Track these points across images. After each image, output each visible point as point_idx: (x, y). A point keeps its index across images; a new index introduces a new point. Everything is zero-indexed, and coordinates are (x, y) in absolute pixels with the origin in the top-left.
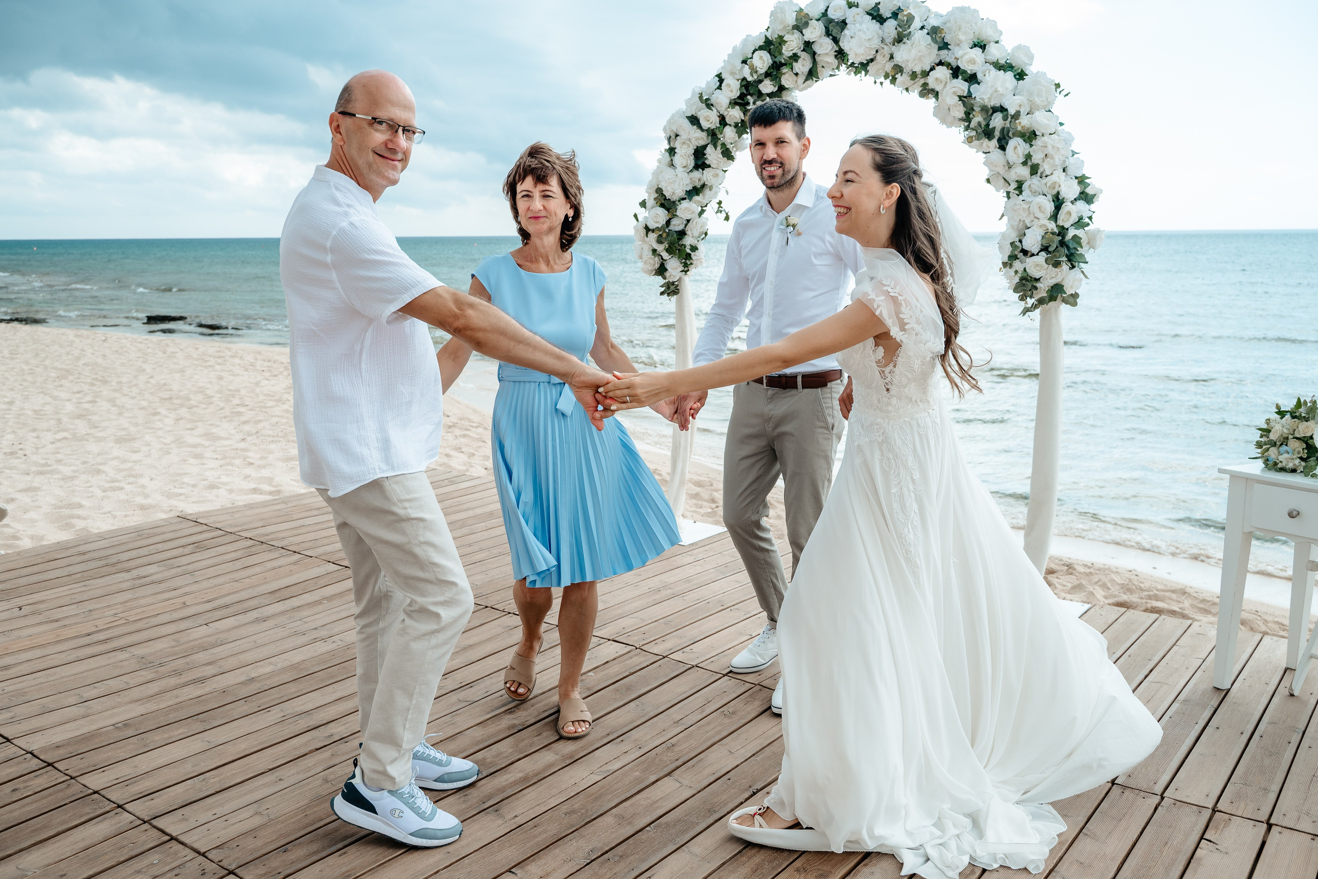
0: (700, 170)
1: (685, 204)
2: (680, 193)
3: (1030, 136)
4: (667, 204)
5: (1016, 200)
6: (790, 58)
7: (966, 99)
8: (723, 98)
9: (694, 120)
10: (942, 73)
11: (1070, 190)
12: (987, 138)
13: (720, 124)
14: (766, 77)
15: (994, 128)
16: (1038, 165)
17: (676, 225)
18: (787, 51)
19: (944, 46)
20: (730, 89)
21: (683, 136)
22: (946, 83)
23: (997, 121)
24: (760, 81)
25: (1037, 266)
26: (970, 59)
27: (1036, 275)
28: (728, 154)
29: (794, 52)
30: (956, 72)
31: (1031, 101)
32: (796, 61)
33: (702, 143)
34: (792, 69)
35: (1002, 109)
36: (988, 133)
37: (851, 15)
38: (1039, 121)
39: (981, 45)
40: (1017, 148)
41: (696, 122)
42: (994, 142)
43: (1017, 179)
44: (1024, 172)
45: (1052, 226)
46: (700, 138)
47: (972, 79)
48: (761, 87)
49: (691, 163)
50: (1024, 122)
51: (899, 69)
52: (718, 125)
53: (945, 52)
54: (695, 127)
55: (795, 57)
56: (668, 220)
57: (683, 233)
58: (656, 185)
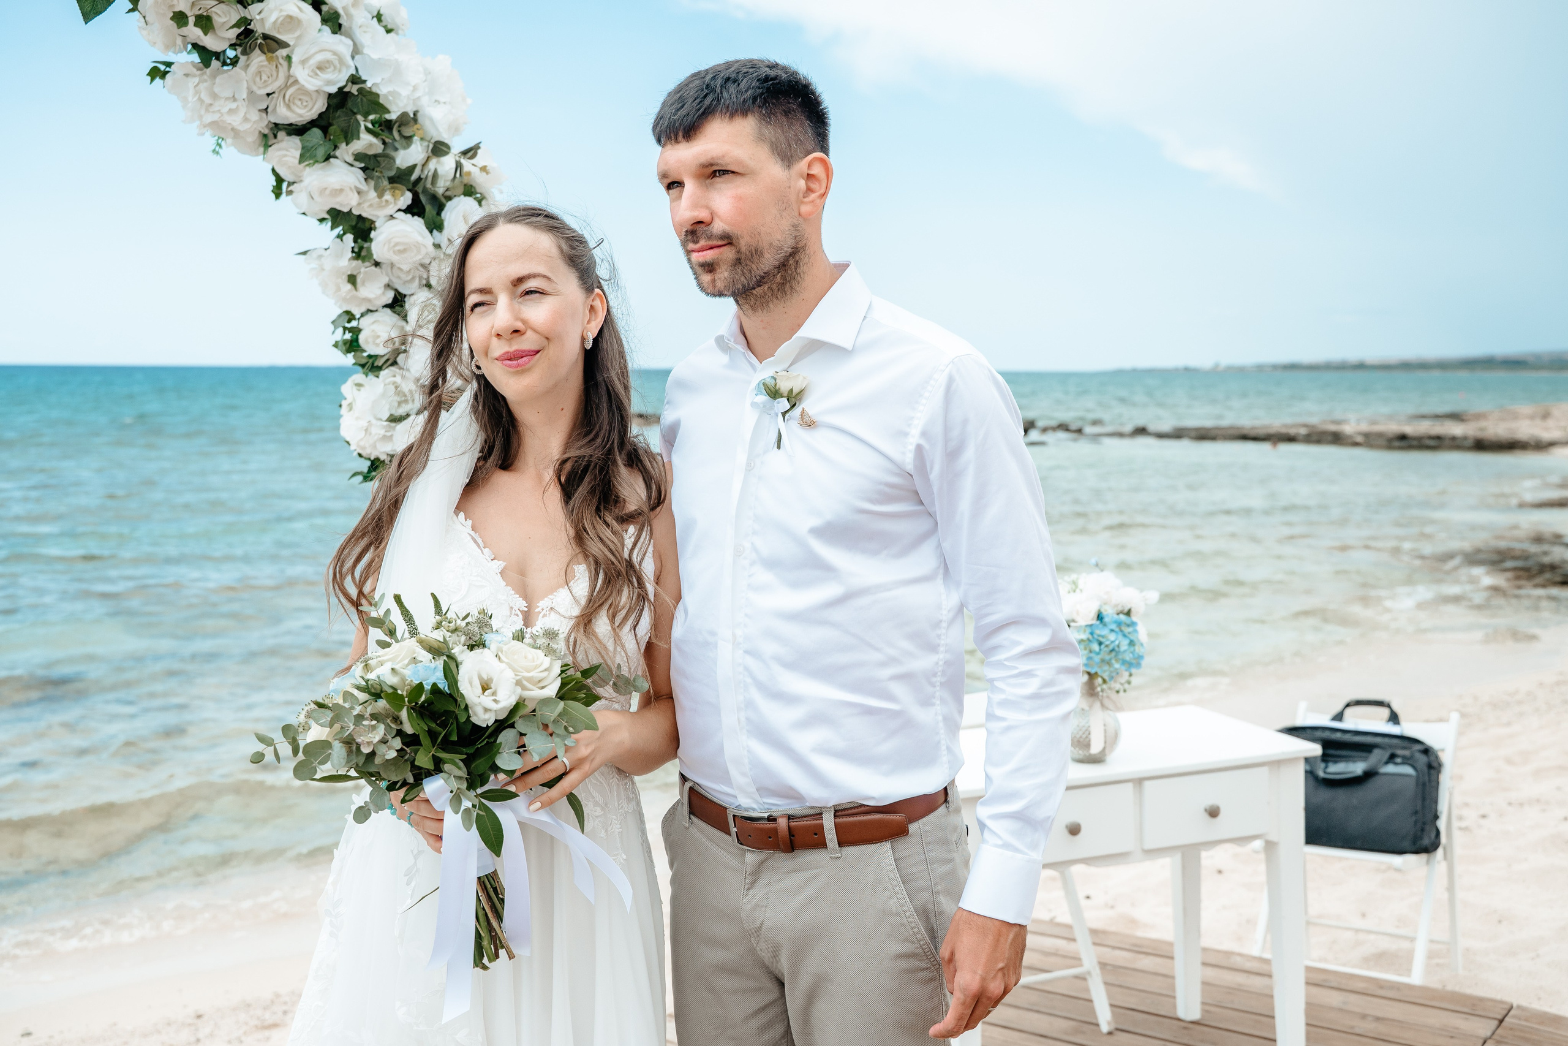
15: (412, 169)
22: (303, 34)
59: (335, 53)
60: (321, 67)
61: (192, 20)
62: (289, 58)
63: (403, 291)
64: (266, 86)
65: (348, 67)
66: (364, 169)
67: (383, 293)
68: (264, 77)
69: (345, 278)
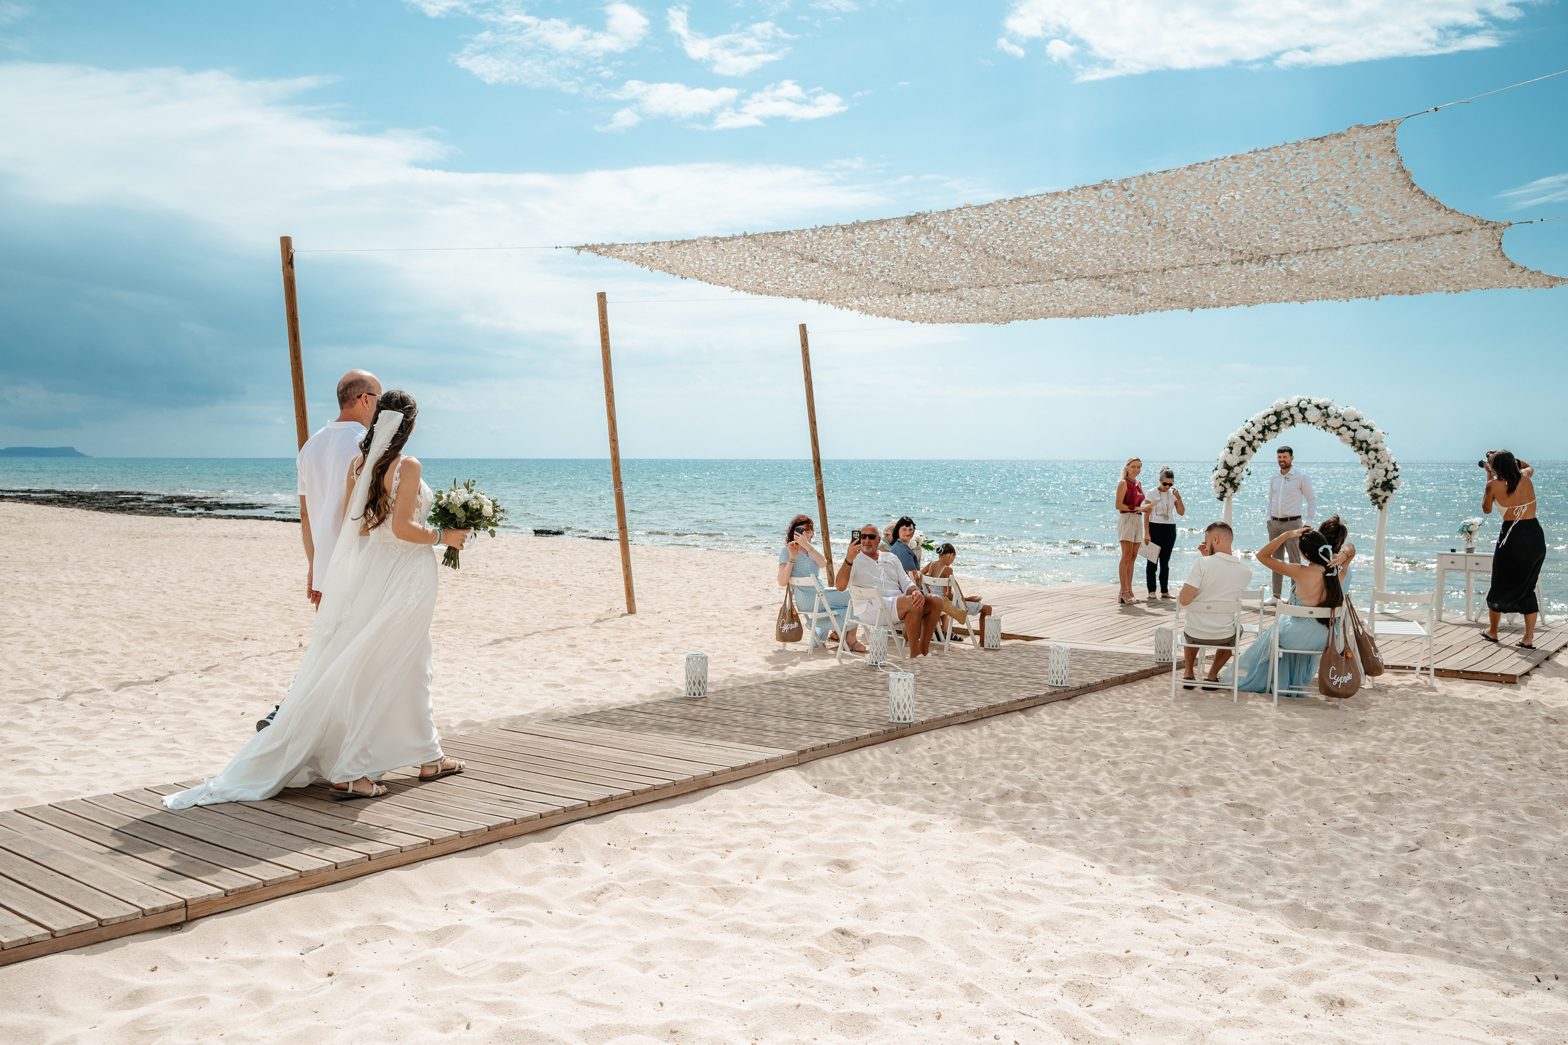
0: (1243, 455)
1: (1237, 468)
2: (1234, 464)
3: (1376, 450)
4: (1229, 468)
5: (1372, 471)
6: (1284, 419)
7: (1353, 438)
8: (1255, 430)
9: (1242, 438)
10: (1344, 429)
11: (1391, 468)
13: (1252, 439)
15: (1364, 447)
16: (1379, 459)
17: (1232, 475)
18: (1283, 417)
19: (1344, 420)
20: (1257, 428)
21: (1237, 443)
22: (1345, 432)
23: (1364, 445)
25: (1378, 491)
26: (1354, 425)
27: (1381, 494)
28: (1254, 450)
30: (1349, 429)
31: (1373, 439)
33: (1244, 446)
35: (1366, 441)
36: (1361, 449)
37: (1308, 406)
38: (1379, 446)
39: (1358, 420)
40: (1372, 454)
42: (1364, 452)
43: (1373, 464)
44: (1375, 461)
45: (1385, 479)
46: (1244, 444)
47: (1355, 431)
49: (1240, 453)
50: (1373, 446)
51: (1327, 425)
53: (1344, 422)
54: (1243, 440)
55: (1286, 419)
56: (1229, 474)
57: (1234, 478)
58: (1223, 460)
67: (1364, 465)
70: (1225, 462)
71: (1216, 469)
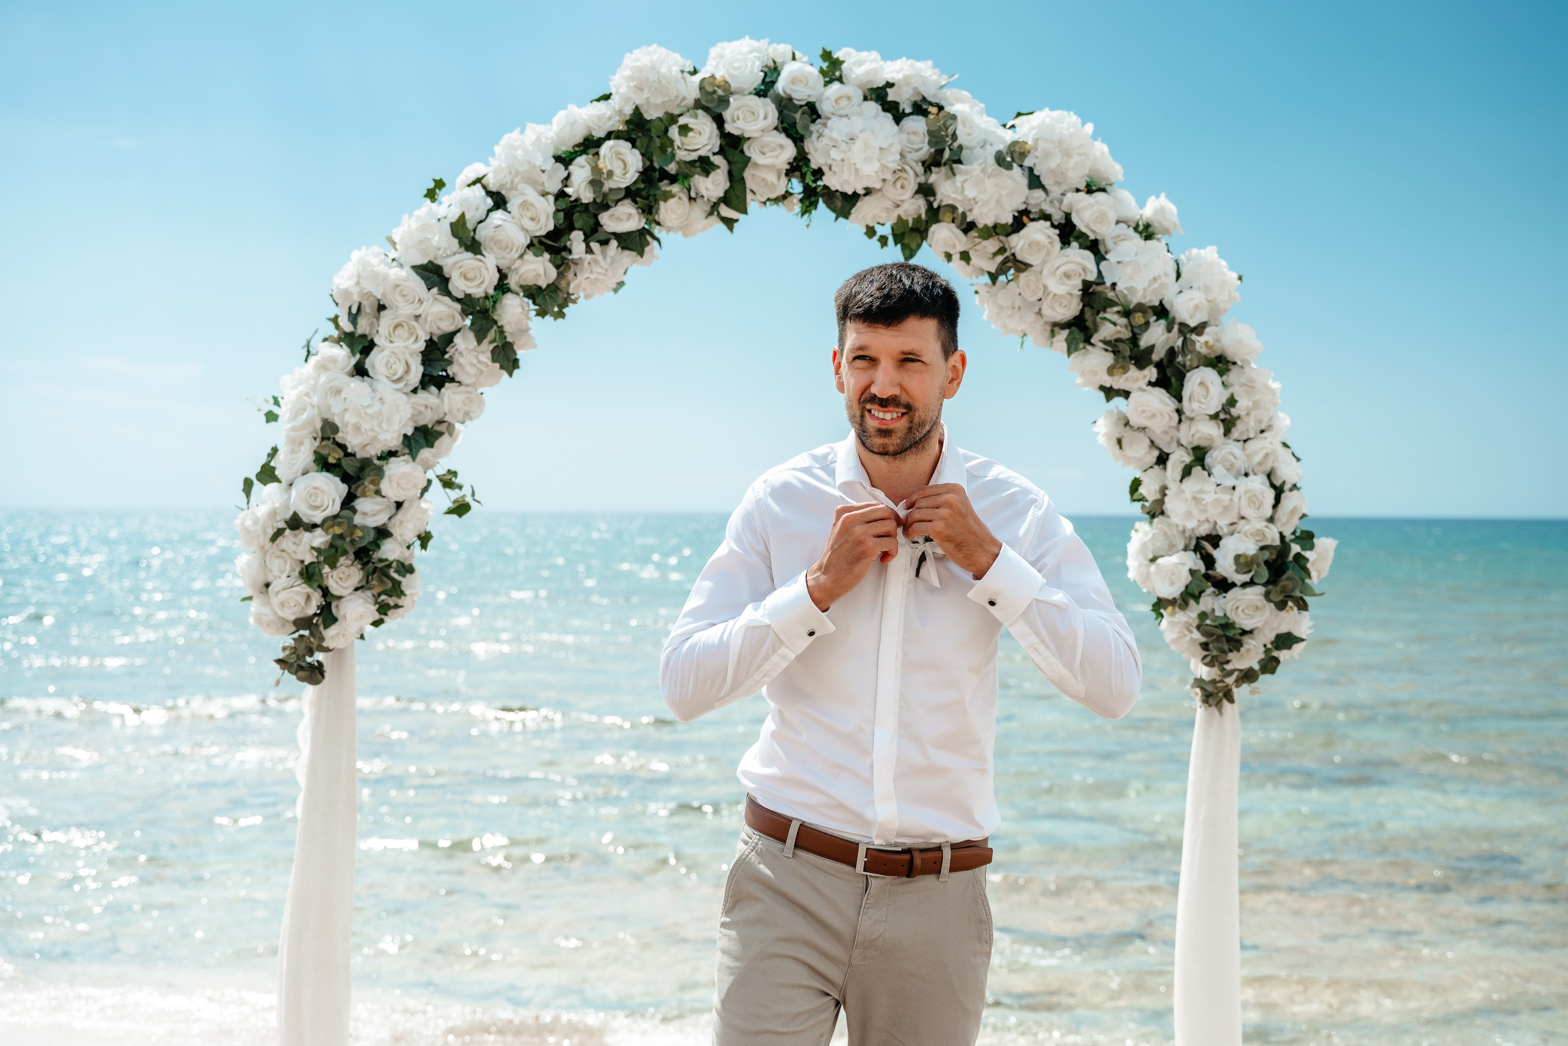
0: (433, 389)
1: (396, 466)
2: (391, 439)
3: (1221, 363)
4: (346, 465)
6: (692, 163)
7: (1090, 287)
8: (509, 232)
9: (432, 276)
10: (1038, 233)
12: (1135, 364)
13: (495, 289)
14: (625, 197)
15: (1151, 349)
16: (1239, 417)
17: (370, 514)
18: (683, 150)
19: (1035, 182)
20: (529, 214)
21: (402, 309)
22: (1048, 253)
23: (1157, 336)
24: (606, 207)
25: (1246, 606)
27: (1247, 624)
28: (505, 356)
29: (702, 153)
31: (1209, 301)
32: (707, 173)
33: (447, 327)
34: (689, 190)
35: (1161, 311)
36: (1136, 356)
37: (829, 96)
38: (1232, 338)
39: (1098, 189)
40: (1204, 386)
41: (436, 278)
42: (1152, 373)
43: (1195, 444)
44: (1214, 430)
45: (1268, 533)
46: (442, 316)
47: (1094, 247)
48: (605, 218)
49: (417, 371)
52: (491, 292)
53: (1039, 193)
54: (435, 290)
55: (705, 165)
56: (348, 502)
57: (383, 533)
58: (311, 418)
59: (1079, 264)
60: (1067, 276)
61: (956, 257)
62: (1041, 272)
63: (1166, 450)
64: (1034, 295)
65: (1092, 272)
66: (1114, 352)
67: (1147, 452)
68: (1031, 289)
69: (1115, 442)
70: (328, 430)
71: (267, 474)
